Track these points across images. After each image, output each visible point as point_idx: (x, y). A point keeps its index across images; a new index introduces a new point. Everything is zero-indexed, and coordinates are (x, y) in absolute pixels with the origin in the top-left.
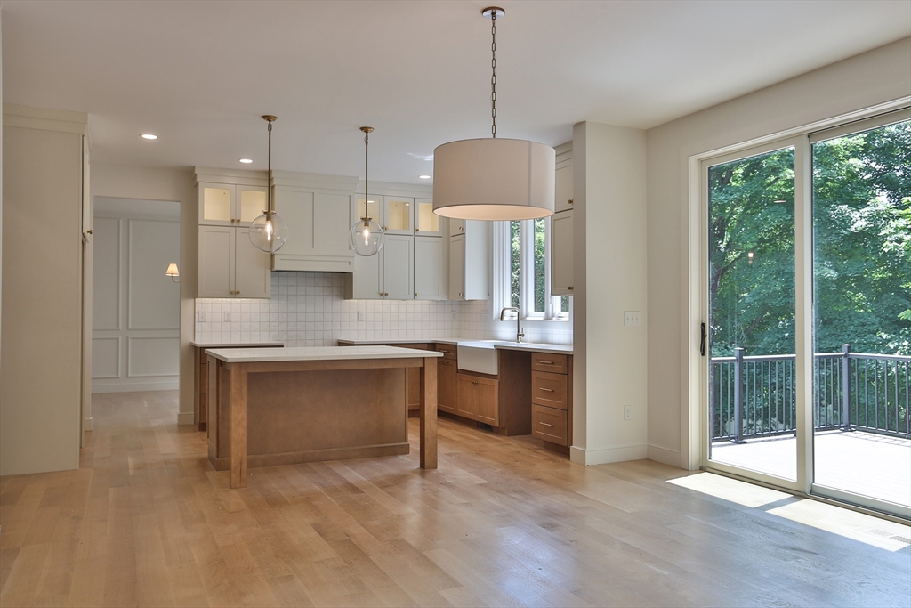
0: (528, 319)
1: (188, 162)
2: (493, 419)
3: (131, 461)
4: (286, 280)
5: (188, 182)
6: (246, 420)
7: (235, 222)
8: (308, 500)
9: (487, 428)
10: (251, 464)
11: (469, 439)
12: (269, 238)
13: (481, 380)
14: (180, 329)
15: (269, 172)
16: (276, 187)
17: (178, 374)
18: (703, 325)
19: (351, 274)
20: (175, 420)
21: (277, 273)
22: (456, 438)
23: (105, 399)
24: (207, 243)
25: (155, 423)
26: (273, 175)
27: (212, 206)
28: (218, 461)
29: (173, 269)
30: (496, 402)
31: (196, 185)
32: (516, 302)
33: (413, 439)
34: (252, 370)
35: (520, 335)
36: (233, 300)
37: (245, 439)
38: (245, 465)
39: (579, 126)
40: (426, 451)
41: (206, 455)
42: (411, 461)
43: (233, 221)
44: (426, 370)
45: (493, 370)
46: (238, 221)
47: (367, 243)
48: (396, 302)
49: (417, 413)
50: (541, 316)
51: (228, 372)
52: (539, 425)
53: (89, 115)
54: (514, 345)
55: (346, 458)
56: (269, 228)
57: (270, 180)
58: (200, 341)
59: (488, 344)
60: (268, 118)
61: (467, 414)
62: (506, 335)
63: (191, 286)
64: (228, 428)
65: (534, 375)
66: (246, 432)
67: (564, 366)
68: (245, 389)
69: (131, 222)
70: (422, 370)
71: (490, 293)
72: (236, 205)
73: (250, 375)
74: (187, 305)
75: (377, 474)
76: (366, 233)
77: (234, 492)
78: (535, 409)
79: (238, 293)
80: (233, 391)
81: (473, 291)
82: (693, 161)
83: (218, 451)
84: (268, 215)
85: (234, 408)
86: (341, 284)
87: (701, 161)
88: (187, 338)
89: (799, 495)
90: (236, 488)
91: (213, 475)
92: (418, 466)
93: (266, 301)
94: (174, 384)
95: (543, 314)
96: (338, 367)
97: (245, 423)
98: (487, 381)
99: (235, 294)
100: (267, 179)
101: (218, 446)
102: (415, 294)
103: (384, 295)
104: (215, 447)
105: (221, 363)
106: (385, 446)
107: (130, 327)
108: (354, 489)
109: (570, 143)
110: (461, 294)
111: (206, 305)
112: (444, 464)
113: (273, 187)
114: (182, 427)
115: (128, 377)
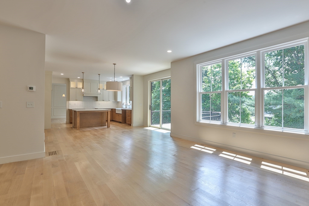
0: (128, 105)
1: (68, 77)
3: (59, 128)
4: (86, 98)
5: (68, 81)
7: (77, 88)
8: (89, 131)
9: (120, 122)
10: (80, 127)
12: (83, 92)
14: (66, 107)
16: (84, 82)
17: (66, 115)
18: (150, 105)
19: (98, 97)
20: (65, 122)
21: (84, 96)
23: (52, 120)
24: (71, 91)
25: (61, 123)
26: (84, 80)
27: (72, 85)
28: (75, 127)
29: (64, 95)
30: (121, 118)
31: (70, 81)
32: (126, 102)
33: (107, 124)
34: (80, 112)
35: (126, 107)
38: (79, 127)
39: (133, 75)
41: (72, 127)
42: (106, 127)
45: (121, 113)
48: (106, 102)
49: (107, 121)
50: (130, 104)
51: (76, 113)
52: (127, 121)
54: (125, 109)
55: (96, 126)
56: (83, 90)
58: (70, 108)
59: (120, 109)
60: (83, 73)
62: (124, 107)
63: (68, 98)
64: (76, 122)
65: (127, 113)
66: (79, 122)
67: (131, 112)
68: (79, 115)
70: (108, 112)
71: (122, 100)
72: (77, 85)
73: (80, 113)
74: (68, 102)
75: (100, 128)
76: (99, 91)
78: (127, 119)
80: (77, 115)
81: (119, 100)
82: (149, 81)
84: (83, 88)
85: (77, 118)
86: (96, 98)
87: (150, 81)
88: (68, 108)
89: (160, 129)
90: (78, 130)
91: (74, 129)
93: (82, 101)
97: (79, 120)
98: (120, 115)
99: (77, 100)
100: (82, 80)
101: (74, 124)
102: (109, 100)
103: (103, 100)
105: (75, 111)
106: (102, 124)
107: (54, 106)
108: (96, 130)
109: (131, 77)
110: (117, 100)
111: (71, 102)
112: (111, 127)
114: (67, 123)
115: (54, 116)
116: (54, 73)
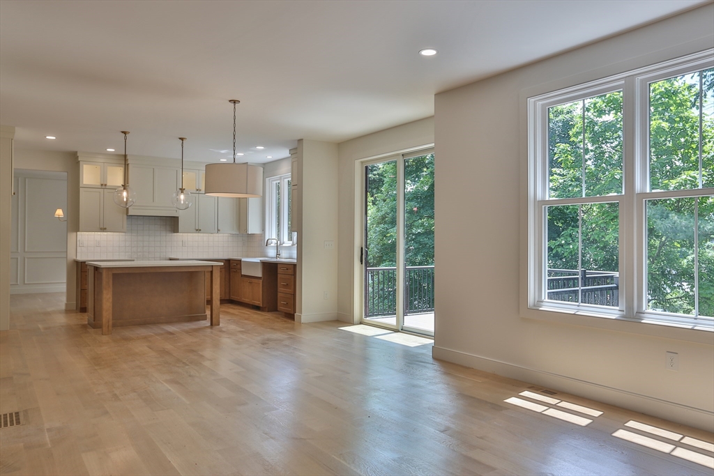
0: (284, 245)
1: (74, 149)
2: (259, 303)
3: (40, 326)
4: (136, 221)
5: (73, 161)
6: (111, 298)
7: (104, 186)
8: (145, 338)
9: (257, 308)
10: (114, 325)
11: (244, 313)
12: (125, 200)
13: (253, 280)
14: (67, 252)
15: (125, 156)
16: (130, 165)
17: (65, 281)
18: (362, 248)
19: (177, 218)
20: (63, 307)
21: (130, 217)
22: (237, 313)
23: (15, 298)
25: (49, 310)
26: (128, 157)
27: (89, 175)
28: (96, 324)
29: (59, 213)
30: (261, 293)
31: (78, 162)
32: (278, 235)
33: (208, 313)
34: (115, 272)
35: (278, 254)
36: (102, 233)
37: (111, 309)
38: (111, 323)
39: (300, 141)
40: (214, 316)
41: (87, 323)
42: (207, 323)
43: (102, 185)
44: (214, 272)
45: (259, 274)
46: (106, 185)
47: (182, 202)
48: (207, 235)
49: (209, 302)
51: (101, 274)
52: (281, 303)
53: (16, 128)
54: (275, 260)
55: (169, 322)
56: (125, 194)
57: (126, 160)
58: (80, 258)
59: (257, 260)
60: (125, 133)
61: (246, 300)
62: (271, 254)
63: (74, 223)
64: (101, 306)
65: (279, 276)
66: (111, 305)
67: (293, 269)
68: (111, 282)
69: (27, 180)
70: (212, 272)
71: (264, 230)
72: (104, 175)
73: (114, 275)
74: (72, 236)
75: (186, 328)
76: (182, 197)
77: (104, 336)
78: (279, 295)
79: (105, 229)
80: (105, 282)
81: (254, 228)
82: (357, 162)
83: (94, 318)
84: (125, 187)
85: (105, 292)
86: (172, 223)
87: (362, 163)
88: (72, 257)
89: (396, 331)
90: (105, 335)
91: (91, 330)
92: (210, 324)
93: (124, 234)
94: (63, 288)
95: (291, 242)
96: (164, 271)
97: (111, 300)
98: (256, 280)
99: (103, 229)
100: (124, 160)
101: (94, 315)
102: (218, 230)
103: (198, 230)
104: (93, 316)
105: (96, 268)
106: (192, 315)
107: (26, 250)
108: (171, 333)
109: (296, 149)
110: (246, 230)
111: (84, 237)
112: (224, 322)
113: (128, 164)
114: (68, 311)
115: (24, 284)
116: (22, 134)
